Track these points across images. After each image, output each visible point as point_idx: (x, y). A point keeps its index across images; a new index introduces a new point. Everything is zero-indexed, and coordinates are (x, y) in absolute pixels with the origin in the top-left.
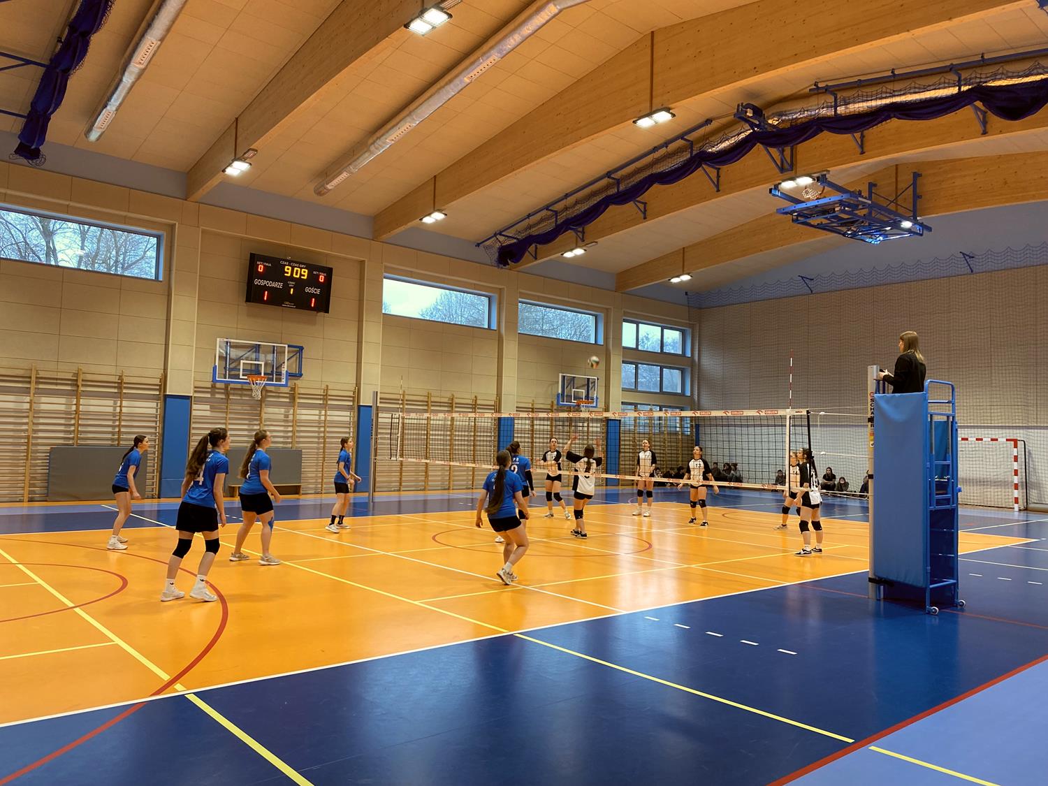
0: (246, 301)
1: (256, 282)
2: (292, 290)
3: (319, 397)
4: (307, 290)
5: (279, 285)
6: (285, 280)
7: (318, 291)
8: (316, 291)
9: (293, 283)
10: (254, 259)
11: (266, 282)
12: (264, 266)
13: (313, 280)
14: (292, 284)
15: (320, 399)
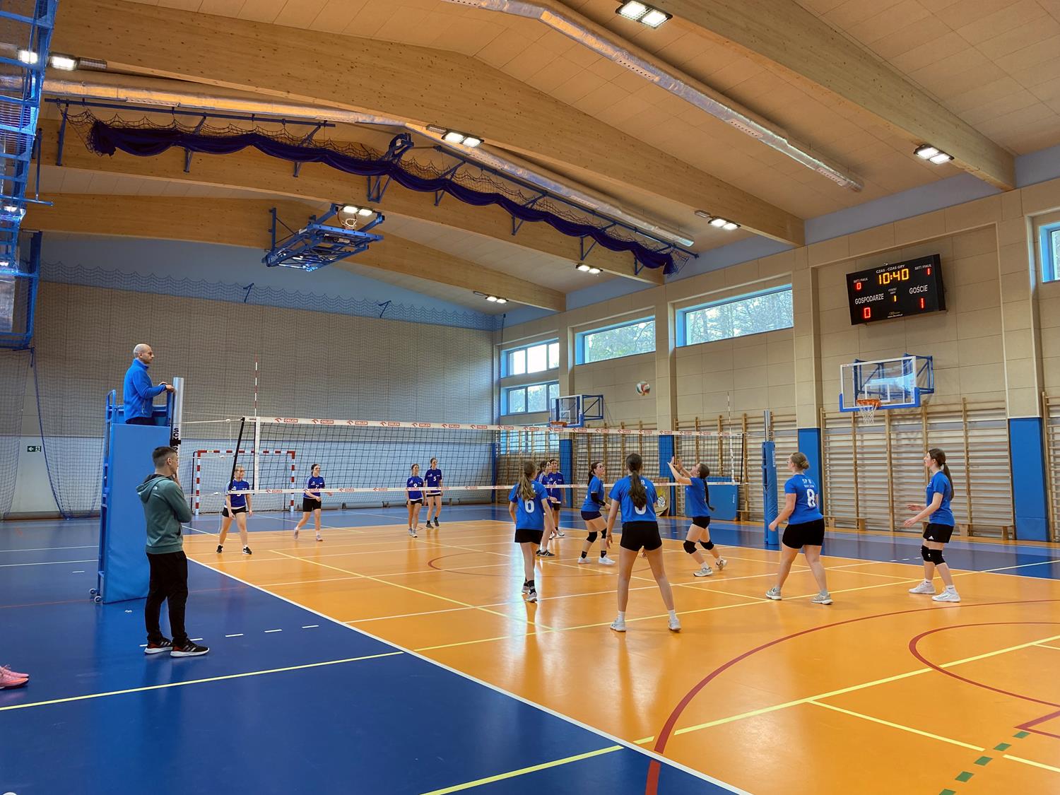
0: (852, 324)
1: (857, 302)
2: (895, 297)
3: (959, 414)
4: (912, 291)
5: (879, 297)
6: (884, 289)
7: (925, 288)
8: (922, 289)
9: (895, 289)
10: (851, 278)
11: (866, 299)
12: (861, 282)
13: (916, 279)
14: (893, 290)
15: (961, 416)
